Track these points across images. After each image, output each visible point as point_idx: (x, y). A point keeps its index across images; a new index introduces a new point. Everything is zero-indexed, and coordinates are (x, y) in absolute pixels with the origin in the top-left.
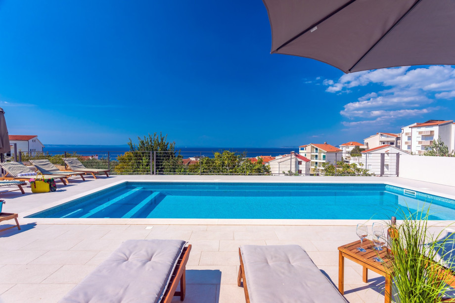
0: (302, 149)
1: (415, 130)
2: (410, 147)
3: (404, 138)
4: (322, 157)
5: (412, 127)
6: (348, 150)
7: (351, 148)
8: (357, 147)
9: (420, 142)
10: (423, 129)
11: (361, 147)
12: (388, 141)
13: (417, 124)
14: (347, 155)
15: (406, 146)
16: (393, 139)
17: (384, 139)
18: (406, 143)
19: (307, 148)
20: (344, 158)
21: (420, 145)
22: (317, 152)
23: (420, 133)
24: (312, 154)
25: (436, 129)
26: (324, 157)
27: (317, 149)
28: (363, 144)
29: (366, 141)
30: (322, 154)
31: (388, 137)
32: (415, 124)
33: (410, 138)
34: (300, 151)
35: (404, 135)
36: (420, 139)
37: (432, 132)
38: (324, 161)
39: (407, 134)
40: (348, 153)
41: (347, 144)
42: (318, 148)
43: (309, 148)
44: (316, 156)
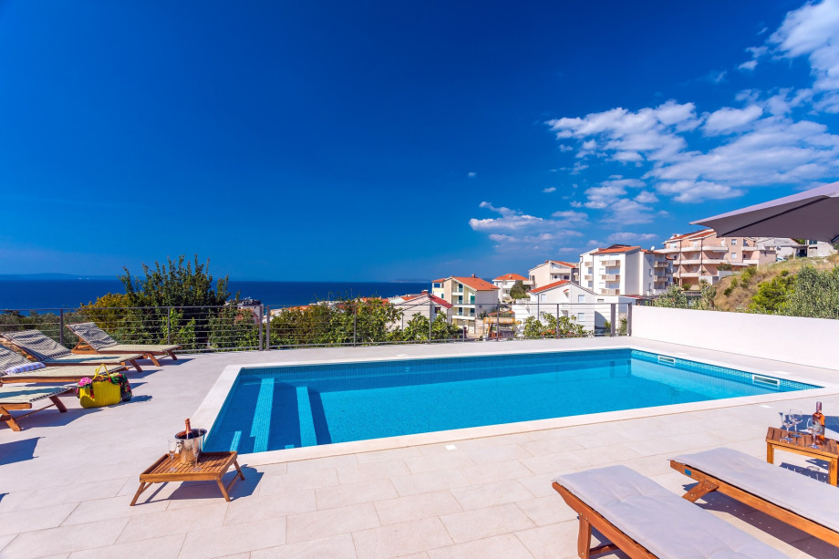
0: (437, 286)
1: (597, 258)
2: (591, 283)
3: (584, 271)
4: (469, 299)
5: (593, 254)
6: (505, 287)
7: (510, 284)
8: (519, 283)
9: (604, 277)
10: (606, 258)
11: (525, 283)
12: (561, 274)
13: (600, 250)
14: (505, 295)
15: (587, 282)
16: (568, 271)
17: (556, 270)
18: (586, 277)
19: (445, 283)
20: (501, 300)
21: (604, 281)
22: (461, 291)
23: (604, 263)
24: (454, 294)
25: (622, 258)
26: (472, 298)
27: (461, 286)
28: (527, 278)
29: (532, 273)
30: (470, 294)
31: (561, 267)
32: (597, 250)
33: (591, 270)
34: (434, 289)
35: (583, 265)
36: (604, 272)
37: (618, 262)
38: (473, 307)
39: (587, 264)
40: (506, 291)
41: (504, 279)
42: (464, 285)
43: (448, 283)
44: (460, 298)
